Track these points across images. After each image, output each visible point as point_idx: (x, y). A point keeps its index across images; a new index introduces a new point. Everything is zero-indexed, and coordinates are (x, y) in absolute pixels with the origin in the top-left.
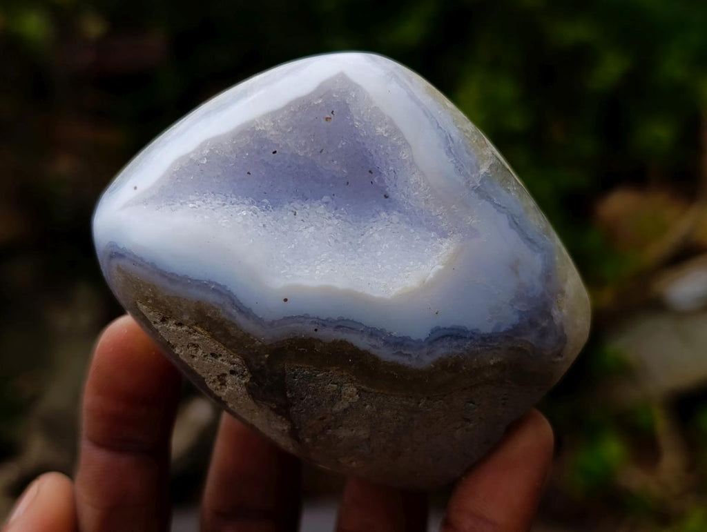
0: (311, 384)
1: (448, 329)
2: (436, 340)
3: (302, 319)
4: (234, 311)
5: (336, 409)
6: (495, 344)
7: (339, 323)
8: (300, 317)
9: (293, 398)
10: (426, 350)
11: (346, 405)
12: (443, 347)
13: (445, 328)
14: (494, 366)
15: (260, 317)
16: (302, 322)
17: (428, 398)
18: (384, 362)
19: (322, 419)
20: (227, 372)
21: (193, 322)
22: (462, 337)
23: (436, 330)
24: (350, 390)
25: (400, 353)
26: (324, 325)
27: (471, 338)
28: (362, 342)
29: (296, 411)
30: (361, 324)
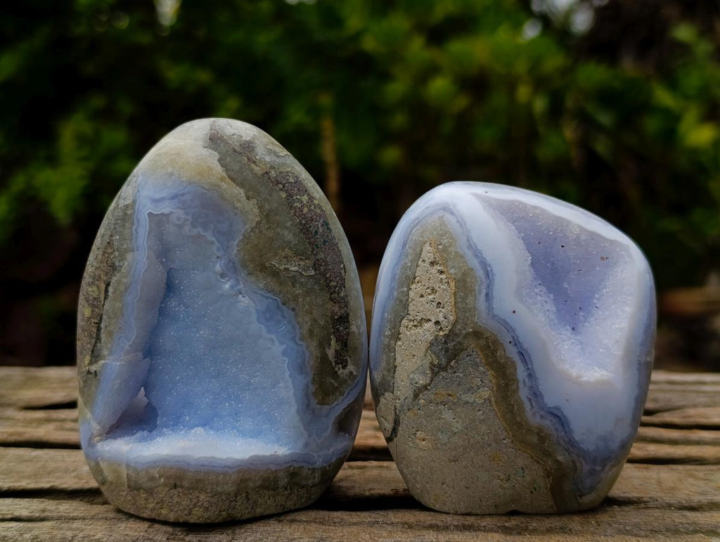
0: (471, 369)
1: (563, 415)
2: (552, 414)
3: (510, 330)
4: (484, 292)
5: (463, 397)
6: (571, 449)
7: (523, 352)
8: (511, 328)
9: (452, 367)
10: (543, 413)
11: (471, 400)
12: (551, 421)
13: (562, 412)
14: (557, 461)
15: (494, 306)
16: (508, 331)
17: (512, 441)
18: (519, 396)
19: (449, 395)
20: (434, 321)
21: (453, 276)
22: (563, 426)
23: (557, 408)
24: (486, 393)
25: (530, 400)
26: (516, 345)
27: (566, 432)
28: (521, 373)
29: (443, 376)
30: (532, 364)
